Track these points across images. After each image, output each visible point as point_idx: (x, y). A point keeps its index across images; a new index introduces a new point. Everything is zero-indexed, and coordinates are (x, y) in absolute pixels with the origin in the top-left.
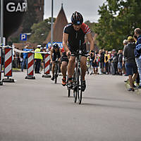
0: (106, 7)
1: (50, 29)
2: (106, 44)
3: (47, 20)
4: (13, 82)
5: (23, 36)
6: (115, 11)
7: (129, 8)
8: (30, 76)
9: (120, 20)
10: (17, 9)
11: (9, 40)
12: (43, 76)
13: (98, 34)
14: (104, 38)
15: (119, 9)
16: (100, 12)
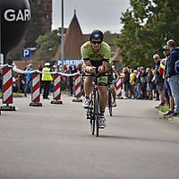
0: (131, 14)
1: (60, 42)
2: (131, 60)
3: (55, 32)
4: (14, 110)
5: (26, 52)
6: (142, 19)
7: (160, 14)
8: (36, 103)
9: (148, 30)
10: (18, 18)
11: (8, 57)
12: (52, 103)
13: (122, 47)
14: (128, 53)
15: (147, 16)
16: (123, 20)
